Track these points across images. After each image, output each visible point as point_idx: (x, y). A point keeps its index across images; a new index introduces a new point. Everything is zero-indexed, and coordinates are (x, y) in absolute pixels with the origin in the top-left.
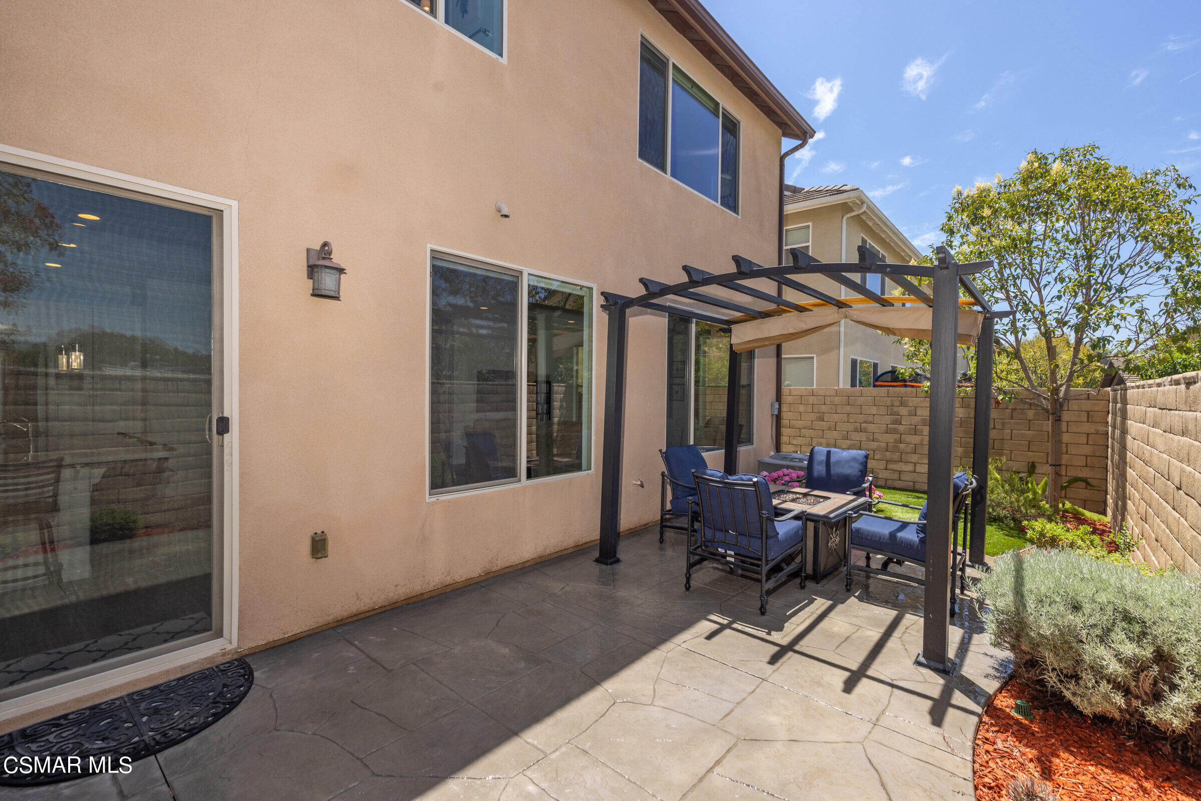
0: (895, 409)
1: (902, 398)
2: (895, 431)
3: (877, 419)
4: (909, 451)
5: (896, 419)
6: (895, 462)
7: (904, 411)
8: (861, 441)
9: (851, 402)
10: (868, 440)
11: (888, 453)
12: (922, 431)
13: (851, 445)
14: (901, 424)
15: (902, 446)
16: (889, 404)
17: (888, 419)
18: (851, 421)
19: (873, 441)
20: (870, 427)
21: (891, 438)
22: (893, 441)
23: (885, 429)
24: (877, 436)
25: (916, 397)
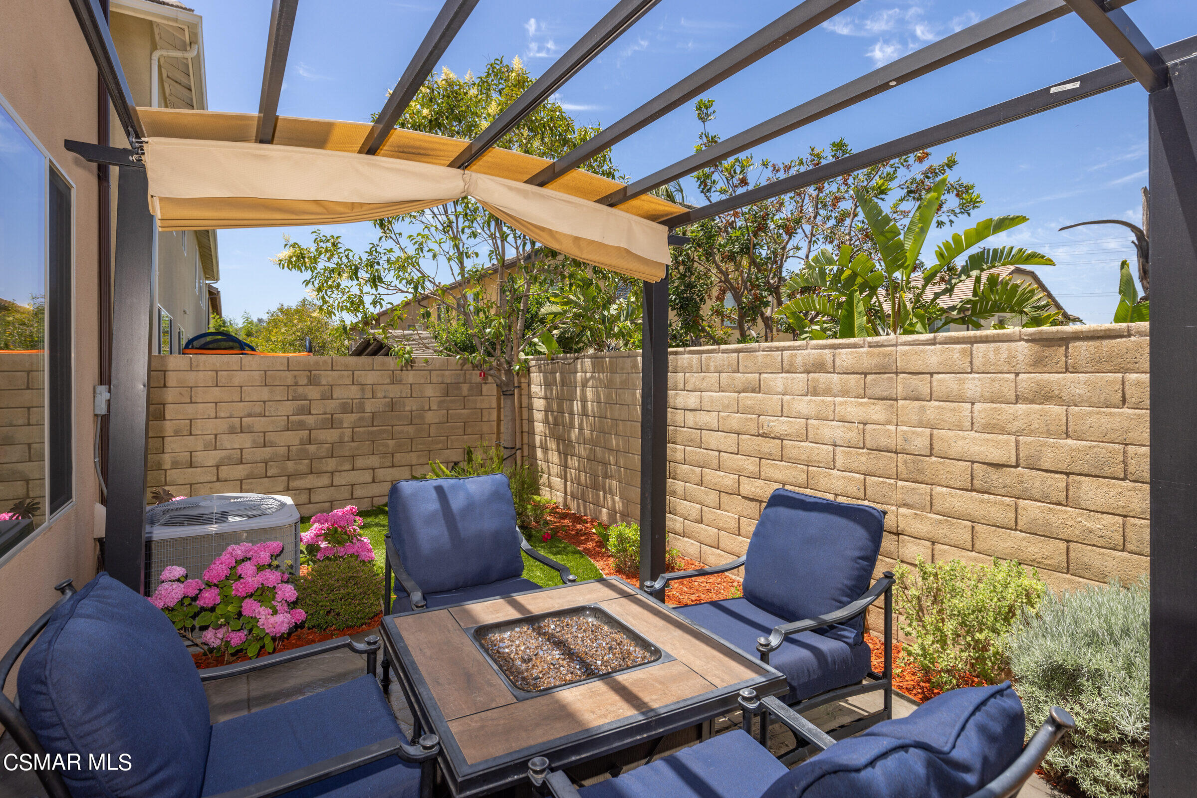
0: (300, 390)
1: (310, 371)
2: (301, 426)
3: (271, 408)
4: (324, 454)
5: (303, 406)
7: (313, 392)
8: (241, 450)
11: (290, 464)
12: (341, 422)
14: (310, 414)
15: (312, 448)
16: (290, 381)
17: (288, 407)
18: (223, 415)
19: (265, 446)
20: (259, 423)
21: (294, 438)
22: (298, 443)
23: (283, 423)
24: (270, 437)
25: (332, 370)
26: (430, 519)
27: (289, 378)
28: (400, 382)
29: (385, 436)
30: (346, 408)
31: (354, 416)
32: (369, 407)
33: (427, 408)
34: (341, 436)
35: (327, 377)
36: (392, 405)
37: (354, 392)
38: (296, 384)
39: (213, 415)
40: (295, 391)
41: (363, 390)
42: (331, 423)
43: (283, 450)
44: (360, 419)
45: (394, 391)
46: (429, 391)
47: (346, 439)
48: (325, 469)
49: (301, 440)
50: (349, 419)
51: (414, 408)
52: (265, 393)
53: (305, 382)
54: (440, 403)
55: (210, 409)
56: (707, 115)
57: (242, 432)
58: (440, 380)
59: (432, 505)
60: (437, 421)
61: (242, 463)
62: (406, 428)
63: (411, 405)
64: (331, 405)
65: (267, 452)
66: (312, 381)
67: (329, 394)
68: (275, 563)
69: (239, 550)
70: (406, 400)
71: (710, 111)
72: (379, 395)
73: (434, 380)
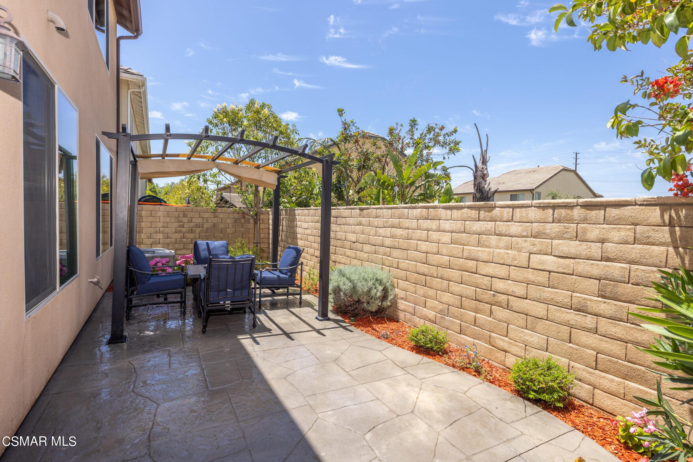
0: (180, 219)
1: (184, 212)
2: (180, 232)
3: (170, 225)
4: (189, 242)
5: (181, 224)
6: (181, 249)
7: (185, 220)
8: (160, 239)
9: (153, 215)
10: (164, 238)
11: (177, 245)
12: (195, 231)
13: (153, 242)
14: (184, 227)
15: (184, 240)
16: (177, 216)
17: (177, 224)
18: (153, 226)
19: (168, 238)
20: (167, 230)
21: (178, 236)
22: (179, 237)
23: (175, 230)
24: (170, 235)
25: (192, 212)
26: (204, 250)
27: (176, 214)
28: (217, 217)
29: (211, 237)
30: (197, 226)
31: (200, 229)
32: (205, 226)
33: (228, 227)
34: (195, 236)
35: (190, 215)
36: (214, 226)
37: (200, 220)
38: (179, 217)
39: (150, 226)
40: (178, 219)
41: (203, 220)
42: (192, 231)
43: (174, 240)
44: (202, 230)
45: (215, 220)
46: (229, 221)
47: (197, 237)
48: (189, 248)
49: (181, 236)
50: (198, 230)
51: (223, 227)
52: (168, 220)
53: (182, 216)
54: (233, 226)
55: (149, 224)
56: (342, 114)
57: (160, 233)
58: (233, 217)
59: (205, 247)
60: (231, 232)
61: (160, 244)
62: (219, 234)
63: (221, 226)
64: (192, 225)
65: (168, 240)
66: (185, 216)
67: (191, 221)
68: (167, 264)
69: (158, 260)
70: (220, 224)
71: (343, 112)
72: (210, 222)
73: (231, 217)
